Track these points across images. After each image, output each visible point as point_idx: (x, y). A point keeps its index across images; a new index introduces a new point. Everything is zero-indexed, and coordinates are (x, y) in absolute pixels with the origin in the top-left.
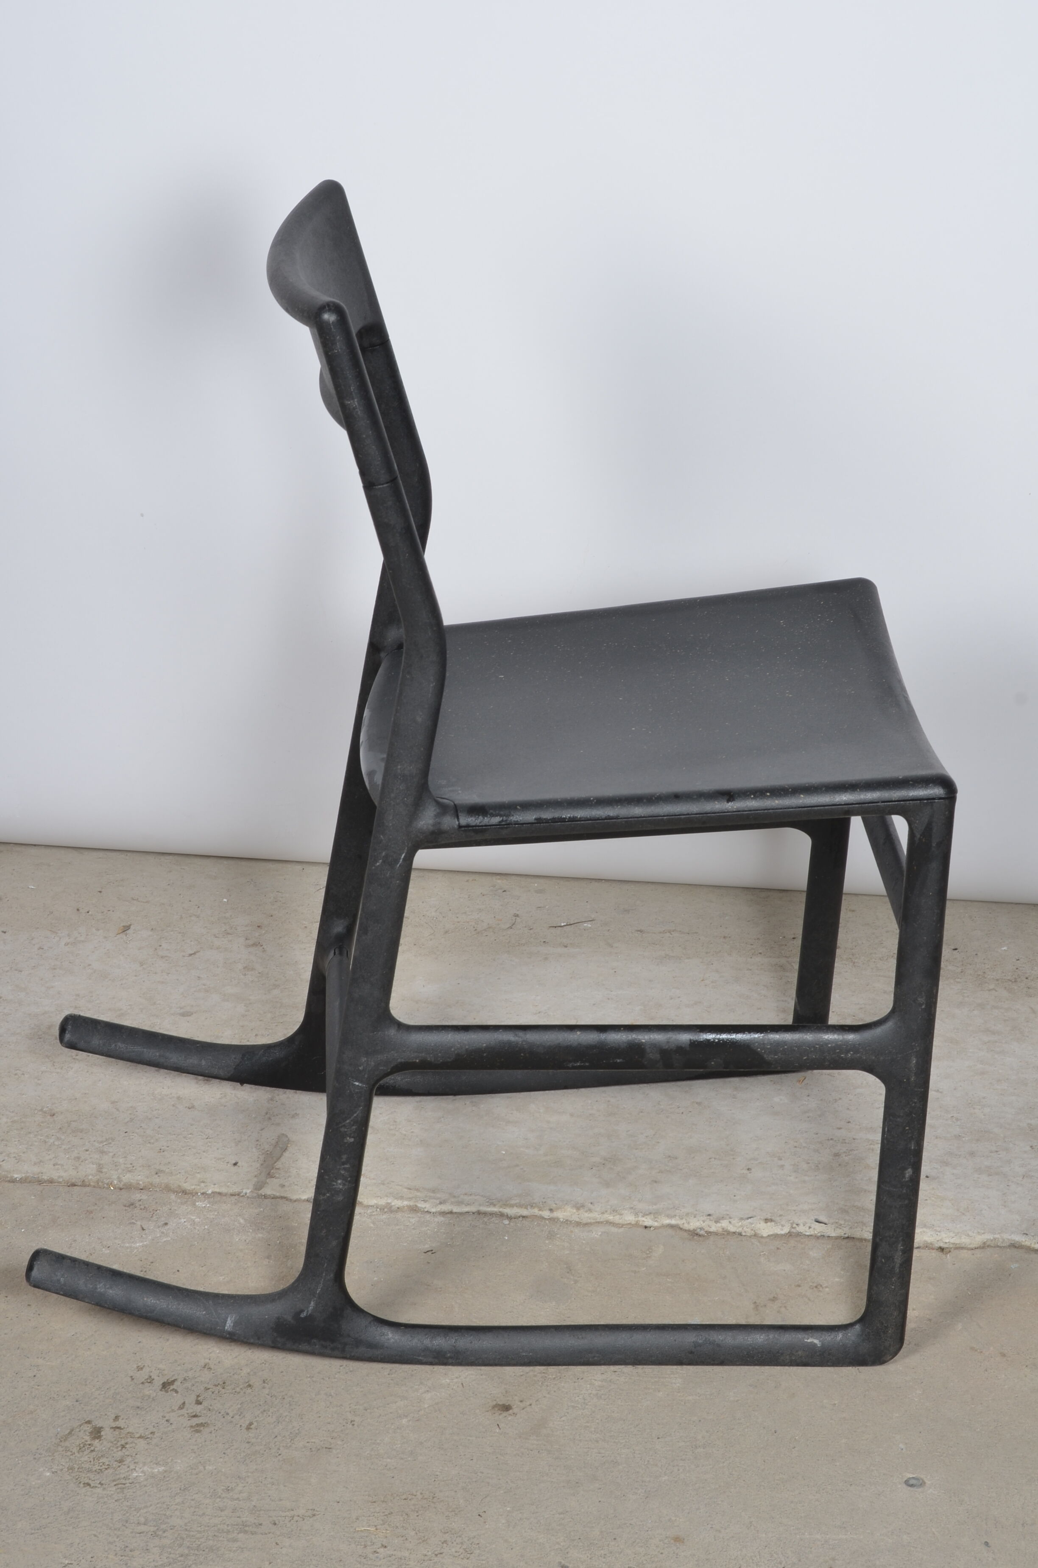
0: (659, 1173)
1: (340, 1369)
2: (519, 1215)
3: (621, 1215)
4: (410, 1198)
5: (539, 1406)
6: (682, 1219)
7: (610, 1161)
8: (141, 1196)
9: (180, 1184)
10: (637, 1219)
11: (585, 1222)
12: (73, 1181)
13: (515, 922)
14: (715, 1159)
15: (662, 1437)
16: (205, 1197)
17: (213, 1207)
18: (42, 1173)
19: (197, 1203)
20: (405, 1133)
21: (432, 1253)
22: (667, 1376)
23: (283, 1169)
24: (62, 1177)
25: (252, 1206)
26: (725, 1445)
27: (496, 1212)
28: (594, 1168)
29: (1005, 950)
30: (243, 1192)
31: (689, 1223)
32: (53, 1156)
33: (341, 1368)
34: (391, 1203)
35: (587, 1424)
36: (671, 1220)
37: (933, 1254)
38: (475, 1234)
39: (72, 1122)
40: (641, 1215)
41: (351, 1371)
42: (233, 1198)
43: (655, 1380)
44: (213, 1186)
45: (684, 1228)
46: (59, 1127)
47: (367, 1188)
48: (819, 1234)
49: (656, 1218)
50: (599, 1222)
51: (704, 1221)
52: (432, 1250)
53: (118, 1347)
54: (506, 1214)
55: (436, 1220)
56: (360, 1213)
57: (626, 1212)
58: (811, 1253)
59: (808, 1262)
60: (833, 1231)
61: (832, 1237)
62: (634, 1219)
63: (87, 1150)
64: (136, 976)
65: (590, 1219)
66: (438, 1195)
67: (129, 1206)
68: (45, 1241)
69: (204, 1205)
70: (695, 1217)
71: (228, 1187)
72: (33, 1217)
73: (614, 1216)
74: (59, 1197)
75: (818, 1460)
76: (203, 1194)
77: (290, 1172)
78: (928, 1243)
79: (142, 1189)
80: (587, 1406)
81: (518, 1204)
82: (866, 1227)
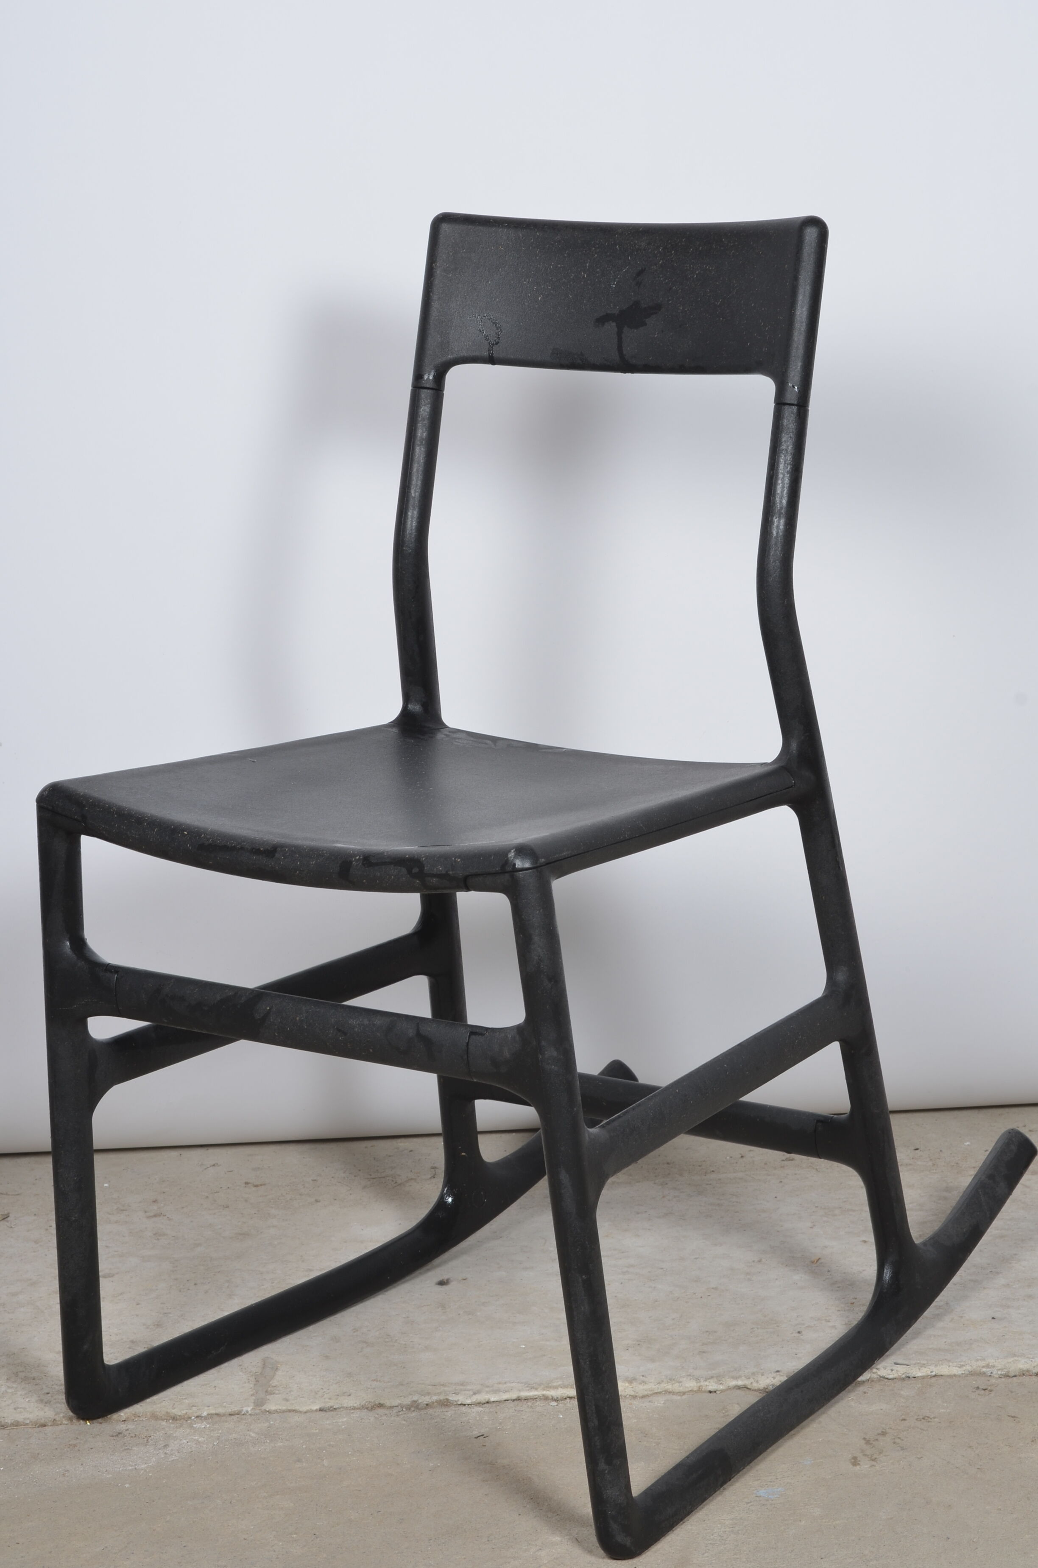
0: (703, 1345)
1: (429, 1543)
2: (565, 1396)
3: (680, 1382)
4: (438, 1393)
5: (673, 1548)
6: (749, 1378)
7: (645, 1342)
8: (127, 1426)
9: (169, 1411)
10: (699, 1384)
11: (641, 1395)
12: (42, 1421)
13: (435, 1173)
14: (758, 1328)
15: (825, 1557)
16: (200, 1419)
17: (215, 1426)
18: (4, 1417)
19: (195, 1426)
20: (404, 1343)
21: (484, 1437)
22: (802, 1508)
23: (280, 1386)
24: (28, 1419)
25: (259, 1421)
26: (899, 1555)
27: (539, 1396)
28: (629, 1349)
29: (968, 1145)
30: (242, 1410)
31: (757, 1382)
32: (11, 1401)
33: (431, 1541)
34: (418, 1401)
35: (735, 1556)
36: (737, 1381)
37: (1034, 1379)
38: (524, 1417)
39: (19, 1373)
40: (702, 1380)
41: (443, 1543)
42: (235, 1417)
43: (791, 1512)
44: (207, 1408)
45: (753, 1388)
46: (6, 1378)
47: (385, 1390)
48: (904, 1376)
49: (720, 1380)
50: (656, 1393)
51: (774, 1378)
52: (483, 1435)
53: (162, 1553)
54: (550, 1397)
55: (473, 1410)
56: (386, 1414)
57: (685, 1379)
58: (902, 1393)
59: (903, 1400)
60: (918, 1370)
61: (918, 1377)
62: (695, 1384)
63: (48, 1393)
64: (34, 1252)
65: (646, 1391)
66: (468, 1387)
67: (117, 1436)
68: (32, 1475)
69: (203, 1426)
70: (762, 1375)
71: (225, 1407)
72: (9, 1457)
73: (672, 1385)
74: (31, 1437)
75: (1009, 1555)
76: (197, 1417)
77: (290, 1387)
78: (1024, 1371)
79: (125, 1421)
80: (727, 1542)
81: (562, 1386)
82: (953, 1363)
